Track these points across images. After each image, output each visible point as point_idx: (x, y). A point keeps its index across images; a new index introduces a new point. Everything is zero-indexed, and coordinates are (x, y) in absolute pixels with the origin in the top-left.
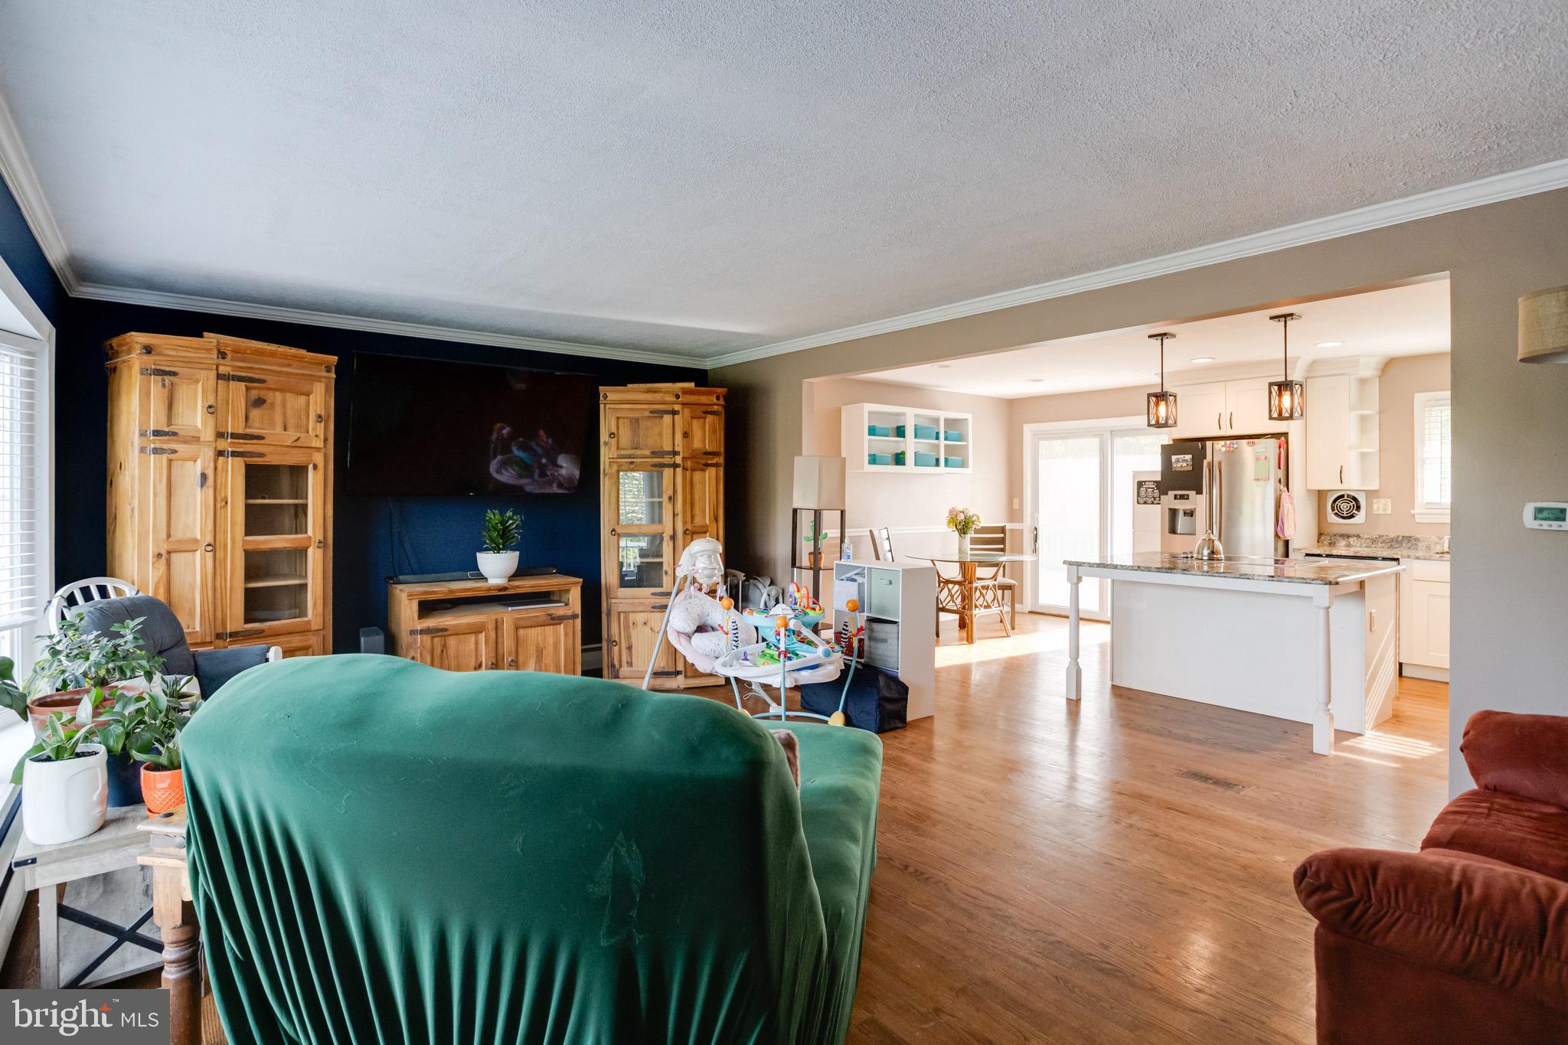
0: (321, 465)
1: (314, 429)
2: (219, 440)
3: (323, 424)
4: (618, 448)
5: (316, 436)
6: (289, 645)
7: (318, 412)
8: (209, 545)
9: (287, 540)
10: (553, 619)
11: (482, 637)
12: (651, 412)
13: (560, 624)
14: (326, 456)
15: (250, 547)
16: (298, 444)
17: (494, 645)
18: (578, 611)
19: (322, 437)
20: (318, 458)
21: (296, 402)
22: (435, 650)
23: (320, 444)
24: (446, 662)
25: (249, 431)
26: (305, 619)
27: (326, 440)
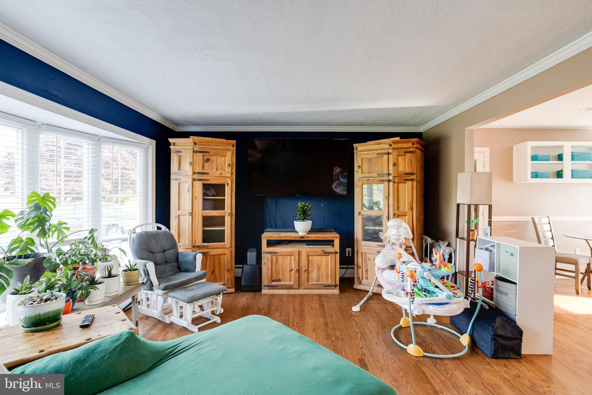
0: (230, 184)
1: (227, 169)
2: (194, 175)
3: (231, 167)
4: (362, 173)
5: (228, 172)
6: (217, 253)
7: (229, 163)
8: (190, 213)
9: (217, 212)
10: (325, 253)
11: (293, 257)
12: (377, 154)
13: (329, 256)
14: (232, 180)
15: (204, 215)
16: (221, 175)
17: (298, 262)
18: (338, 250)
19: (230, 172)
20: (229, 181)
21: (221, 159)
22: (273, 261)
23: (229, 175)
24: (278, 267)
25: (204, 171)
26: (224, 243)
27: (232, 174)
